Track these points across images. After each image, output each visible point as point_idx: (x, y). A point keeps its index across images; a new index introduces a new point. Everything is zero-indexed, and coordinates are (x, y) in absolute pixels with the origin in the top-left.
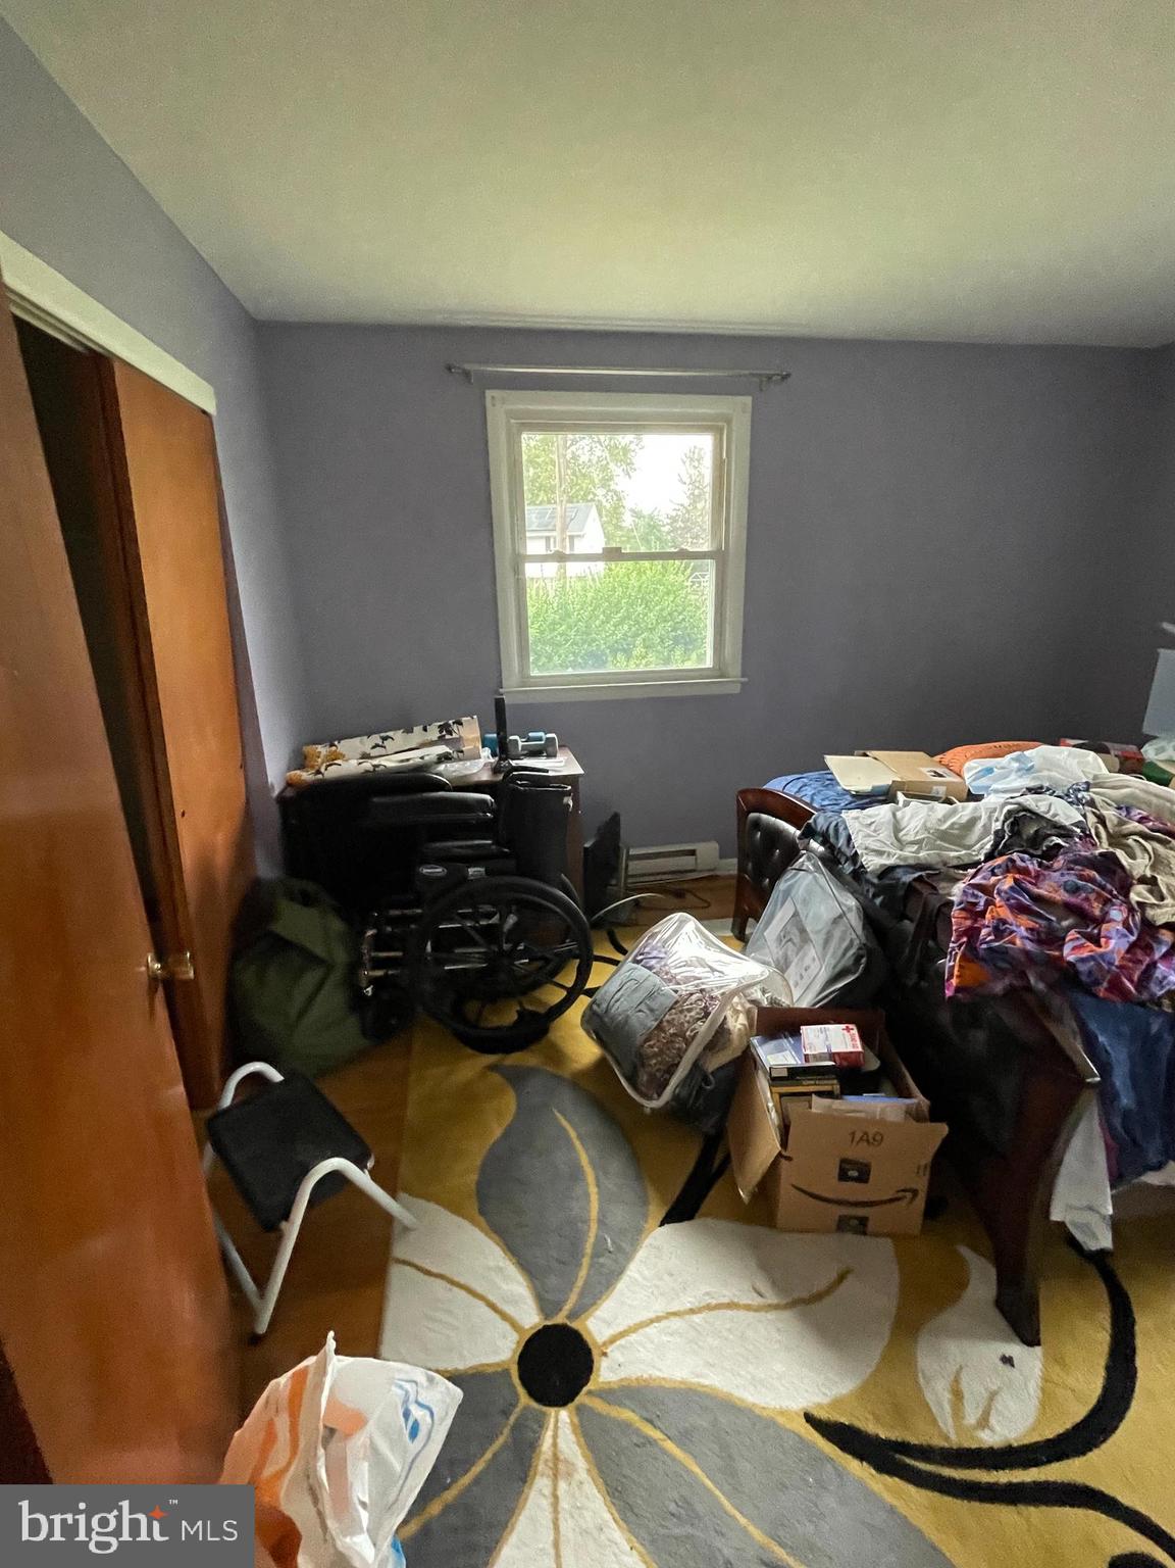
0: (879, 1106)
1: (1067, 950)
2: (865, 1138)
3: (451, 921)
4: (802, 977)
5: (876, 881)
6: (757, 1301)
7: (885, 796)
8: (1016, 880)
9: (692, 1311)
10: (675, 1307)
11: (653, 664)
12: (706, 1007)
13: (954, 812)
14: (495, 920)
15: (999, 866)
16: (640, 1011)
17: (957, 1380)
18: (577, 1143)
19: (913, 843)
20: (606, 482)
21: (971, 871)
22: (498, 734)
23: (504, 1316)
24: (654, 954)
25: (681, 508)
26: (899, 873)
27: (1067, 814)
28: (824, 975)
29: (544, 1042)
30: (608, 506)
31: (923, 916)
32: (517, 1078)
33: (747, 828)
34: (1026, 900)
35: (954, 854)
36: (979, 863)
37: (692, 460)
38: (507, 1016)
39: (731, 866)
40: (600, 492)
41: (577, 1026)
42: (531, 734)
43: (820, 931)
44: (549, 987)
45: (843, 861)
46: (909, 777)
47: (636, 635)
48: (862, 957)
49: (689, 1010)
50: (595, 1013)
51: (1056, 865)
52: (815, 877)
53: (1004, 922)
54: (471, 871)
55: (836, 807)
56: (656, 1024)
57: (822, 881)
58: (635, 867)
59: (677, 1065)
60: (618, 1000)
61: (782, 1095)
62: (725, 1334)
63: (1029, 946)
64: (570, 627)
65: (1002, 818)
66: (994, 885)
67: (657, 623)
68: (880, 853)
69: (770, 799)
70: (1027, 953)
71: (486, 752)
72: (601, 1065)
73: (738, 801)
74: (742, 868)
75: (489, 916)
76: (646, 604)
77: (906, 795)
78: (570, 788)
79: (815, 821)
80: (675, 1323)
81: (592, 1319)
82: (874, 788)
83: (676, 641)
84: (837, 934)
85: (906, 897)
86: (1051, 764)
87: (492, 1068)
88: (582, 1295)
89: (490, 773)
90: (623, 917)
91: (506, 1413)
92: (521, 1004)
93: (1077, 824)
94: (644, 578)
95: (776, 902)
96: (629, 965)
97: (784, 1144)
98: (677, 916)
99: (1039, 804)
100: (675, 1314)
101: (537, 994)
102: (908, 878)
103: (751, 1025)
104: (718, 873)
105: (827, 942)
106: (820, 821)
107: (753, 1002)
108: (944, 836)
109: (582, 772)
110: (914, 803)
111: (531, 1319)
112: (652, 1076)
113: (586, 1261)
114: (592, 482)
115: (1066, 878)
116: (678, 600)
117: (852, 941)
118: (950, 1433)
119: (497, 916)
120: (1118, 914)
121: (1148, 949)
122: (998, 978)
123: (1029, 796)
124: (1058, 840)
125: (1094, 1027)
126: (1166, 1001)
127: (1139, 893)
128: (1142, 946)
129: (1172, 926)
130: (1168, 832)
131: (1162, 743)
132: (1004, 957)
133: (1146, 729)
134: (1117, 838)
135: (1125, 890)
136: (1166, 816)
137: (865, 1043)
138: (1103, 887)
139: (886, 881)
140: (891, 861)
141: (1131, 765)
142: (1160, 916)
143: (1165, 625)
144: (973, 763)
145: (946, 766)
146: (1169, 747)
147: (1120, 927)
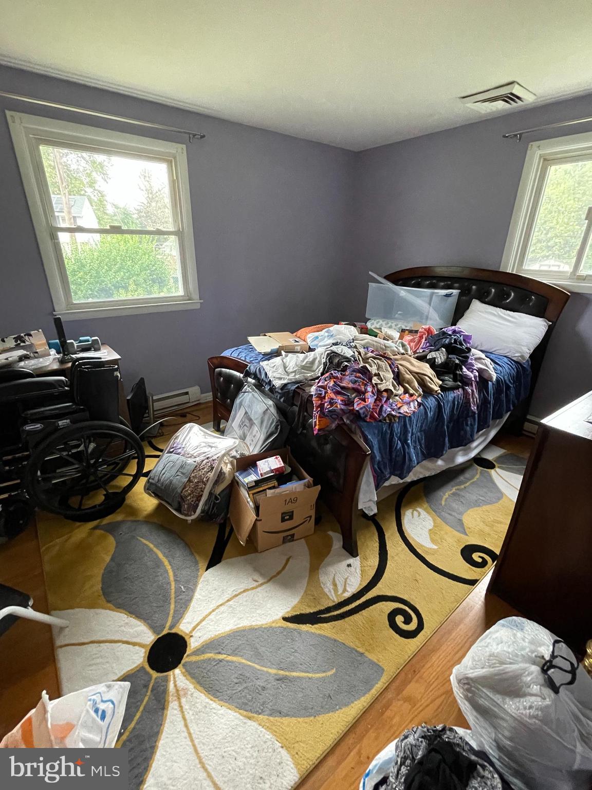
0: (294, 486)
1: (355, 406)
2: (291, 501)
3: (52, 454)
4: (253, 441)
5: (280, 391)
6: (255, 584)
7: (276, 353)
8: (334, 381)
9: (228, 601)
10: (221, 602)
11: (141, 294)
12: (211, 465)
13: (307, 357)
14: (82, 448)
15: (327, 377)
16: (178, 475)
17: (334, 579)
18: (155, 549)
19: (292, 372)
20: (92, 184)
21: (317, 381)
22: (59, 339)
23: (134, 644)
24: (179, 446)
25: (143, 205)
26: (289, 386)
27: (348, 353)
28: (263, 437)
29: (123, 505)
30: (96, 200)
31: (301, 403)
32: (112, 529)
33: (215, 377)
34: (339, 389)
35: (309, 375)
36: (319, 377)
37: (145, 177)
38: (99, 498)
39: (209, 397)
40: (89, 190)
41: (142, 493)
42: (81, 338)
43: (257, 418)
44: (121, 477)
45: (264, 385)
46: (286, 344)
47: (129, 278)
48: (278, 425)
49: (203, 469)
50: (151, 484)
51: (347, 373)
52: (253, 394)
53: (333, 399)
54: (60, 423)
55: (257, 361)
56: (187, 479)
57: (256, 395)
58: (157, 405)
59: (202, 496)
60: (164, 474)
61: (253, 494)
62: (244, 603)
63: (343, 407)
64: (86, 274)
65: (325, 357)
66: (327, 385)
67: (141, 271)
68: (280, 379)
69: (225, 360)
70: (342, 410)
71: (53, 352)
72: (159, 507)
73: (208, 363)
74: (215, 397)
75: (78, 446)
76: (132, 260)
77: (286, 352)
78: (116, 366)
79: (249, 368)
80: (222, 608)
81: (181, 625)
82: (272, 350)
83: (154, 281)
84: (266, 418)
85: (293, 397)
86: (339, 333)
87: (95, 528)
88: (174, 617)
89: (58, 364)
90: (155, 432)
91: (146, 686)
92: (106, 490)
93: (352, 356)
94: (129, 245)
95: (236, 409)
96: (166, 455)
97: (257, 515)
98: (188, 425)
99: (338, 349)
100: (221, 605)
101: (114, 483)
102: (294, 387)
103: (234, 469)
104: (201, 401)
105: (262, 422)
106: (252, 368)
107: (232, 457)
108: (303, 367)
109: (120, 357)
110: (290, 355)
111: (150, 638)
112: (190, 505)
113: (173, 601)
114: (82, 182)
115: (351, 378)
116: (151, 258)
117: (273, 420)
118: (335, 599)
119: (82, 446)
120: (370, 389)
121: (380, 400)
122: (333, 422)
123: (334, 347)
124: (346, 363)
125: (366, 433)
126: (387, 418)
127: (375, 380)
128: (378, 399)
129: (387, 390)
130: (381, 356)
131: (373, 321)
132: (335, 413)
133: (367, 316)
134: (365, 360)
135: (370, 379)
136: (379, 349)
137: (284, 462)
138: (364, 380)
139: (284, 391)
140: (285, 382)
141: (364, 331)
142: (382, 387)
143: (370, 273)
144: (310, 335)
145: (299, 337)
146: (375, 322)
147: (371, 394)
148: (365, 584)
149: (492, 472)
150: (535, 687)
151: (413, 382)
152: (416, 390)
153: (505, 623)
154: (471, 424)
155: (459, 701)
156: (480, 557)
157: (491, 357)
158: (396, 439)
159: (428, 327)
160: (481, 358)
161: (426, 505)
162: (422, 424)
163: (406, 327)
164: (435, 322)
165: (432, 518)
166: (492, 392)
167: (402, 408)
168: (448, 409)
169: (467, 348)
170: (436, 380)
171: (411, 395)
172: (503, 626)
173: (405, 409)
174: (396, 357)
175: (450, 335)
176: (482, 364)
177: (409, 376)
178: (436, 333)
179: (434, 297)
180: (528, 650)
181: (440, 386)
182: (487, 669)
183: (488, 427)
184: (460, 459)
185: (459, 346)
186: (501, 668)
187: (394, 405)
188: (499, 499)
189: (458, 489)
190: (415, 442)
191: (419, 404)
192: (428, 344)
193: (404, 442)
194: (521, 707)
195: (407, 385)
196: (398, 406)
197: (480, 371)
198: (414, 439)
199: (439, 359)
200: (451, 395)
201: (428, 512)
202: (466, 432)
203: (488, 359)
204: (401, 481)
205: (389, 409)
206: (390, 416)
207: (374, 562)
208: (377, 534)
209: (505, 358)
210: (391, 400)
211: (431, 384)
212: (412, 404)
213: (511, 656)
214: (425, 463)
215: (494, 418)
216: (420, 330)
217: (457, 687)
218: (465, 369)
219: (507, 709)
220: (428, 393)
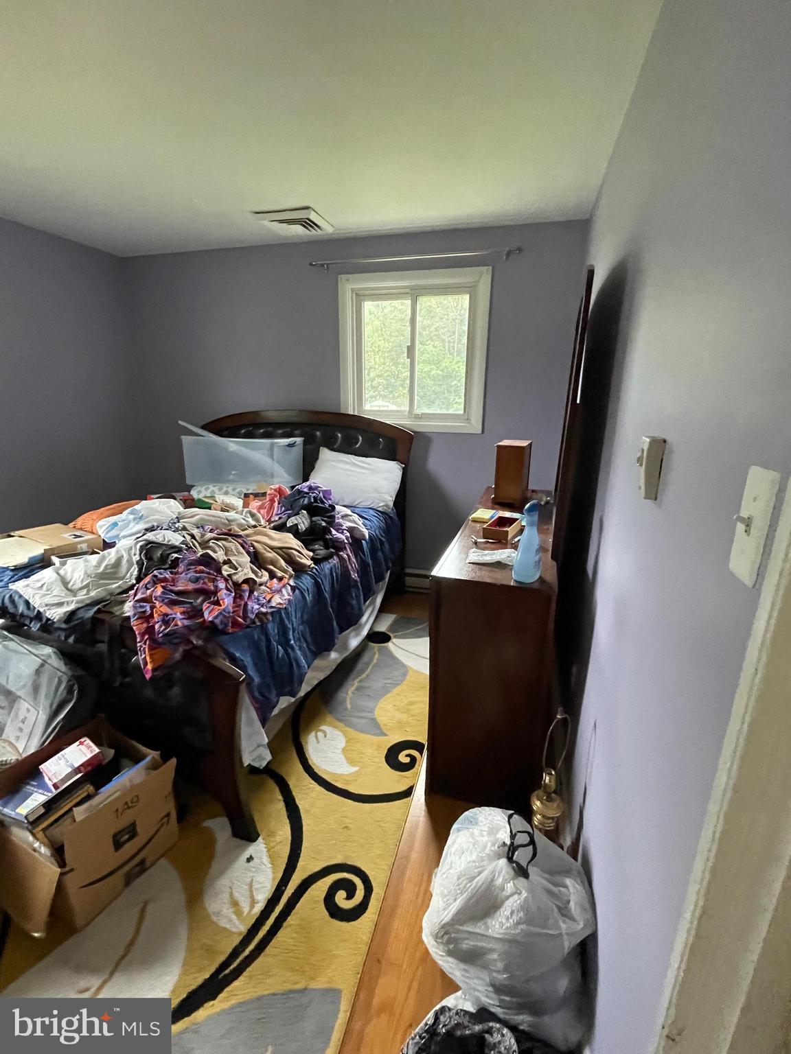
0: (129, 778)
1: (206, 615)
2: (127, 807)
4: (21, 730)
5: (64, 626)
7: (40, 563)
8: (163, 587)
13: (104, 558)
15: (149, 582)
17: (231, 894)
19: (81, 588)
21: (132, 592)
26: (81, 614)
27: (176, 539)
28: (42, 717)
31: (111, 635)
34: (174, 597)
35: (115, 586)
36: (133, 586)
45: (27, 623)
46: (56, 543)
48: (73, 686)
51: (180, 570)
52: (5, 645)
53: (166, 615)
57: (12, 645)
61: (44, 830)
63: (186, 622)
65: (138, 552)
66: (151, 596)
68: (59, 605)
70: (185, 627)
77: (60, 557)
82: (29, 559)
84: (44, 680)
85: (93, 629)
86: (152, 511)
93: (182, 543)
97: (62, 863)
99: (156, 537)
102: (91, 613)
105: (36, 691)
108: (104, 576)
110: (70, 561)
115: (189, 576)
117: (59, 679)
118: (241, 929)
120: (222, 585)
121: (241, 597)
122: (175, 651)
123: (149, 534)
124: (176, 555)
125: (232, 650)
126: (257, 620)
127: (226, 571)
128: (238, 597)
129: (247, 581)
130: (225, 534)
131: (199, 488)
132: (177, 635)
133: (188, 482)
134: (204, 545)
135: (219, 571)
136: (221, 526)
137: (98, 744)
138: (209, 573)
139: (73, 624)
140: (72, 607)
141: (189, 503)
142: (239, 578)
143: (180, 422)
144: (101, 523)
145: (81, 529)
146: (203, 489)
147: (225, 591)
148: (280, 875)
149: (390, 644)
150: (508, 885)
151: (277, 561)
152: (285, 571)
153: (460, 826)
154: (356, 596)
155: (440, 962)
156: (407, 756)
157: (356, 511)
158: (274, 643)
159: (277, 486)
160: (347, 515)
161: (330, 718)
162: (303, 613)
163: (248, 490)
164: (283, 480)
165: (342, 731)
166: (368, 551)
167: (273, 600)
168: (328, 586)
169: (330, 506)
170: (305, 552)
171: (280, 579)
172: (458, 830)
173: (277, 600)
174: (246, 532)
175: (307, 493)
176: (350, 521)
177: (271, 555)
178: (289, 492)
179: (275, 449)
180: (489, 844)
181: (312, 559)
182: (461, 898)
183: (374, 594)
184: (354, 643)
185: (320, 505)
186: (473, 886)
187: (261, 599)
188: (405, 675)
189: (360, 681)
190: (299, 640)
191: (293, 589)
192: (283, 508)
193: (285, 644)
194: (504, 921)
195: (272, 567)
196: (268, 599)
197: (351, 530)
198: (297, 636)
199: (302, 525)
200: (327, 566)
201: (335, 727)
202: (352, 606)
203: (355, 515)
204: (293, 700)
205: (256, 607)
206: (261, 616)
207: (285, 832)
208: (277, 788)
209: (371, 510)
210: (256, 593)
211: (301, 558)
212: (284, 590)
213: (477, 864)
214: (317, 662)
215: (377, 582)
216: (269, 492)
217: (433, 946)
218: (334, 532)
219: (492, 934)
220: (300, 571)
